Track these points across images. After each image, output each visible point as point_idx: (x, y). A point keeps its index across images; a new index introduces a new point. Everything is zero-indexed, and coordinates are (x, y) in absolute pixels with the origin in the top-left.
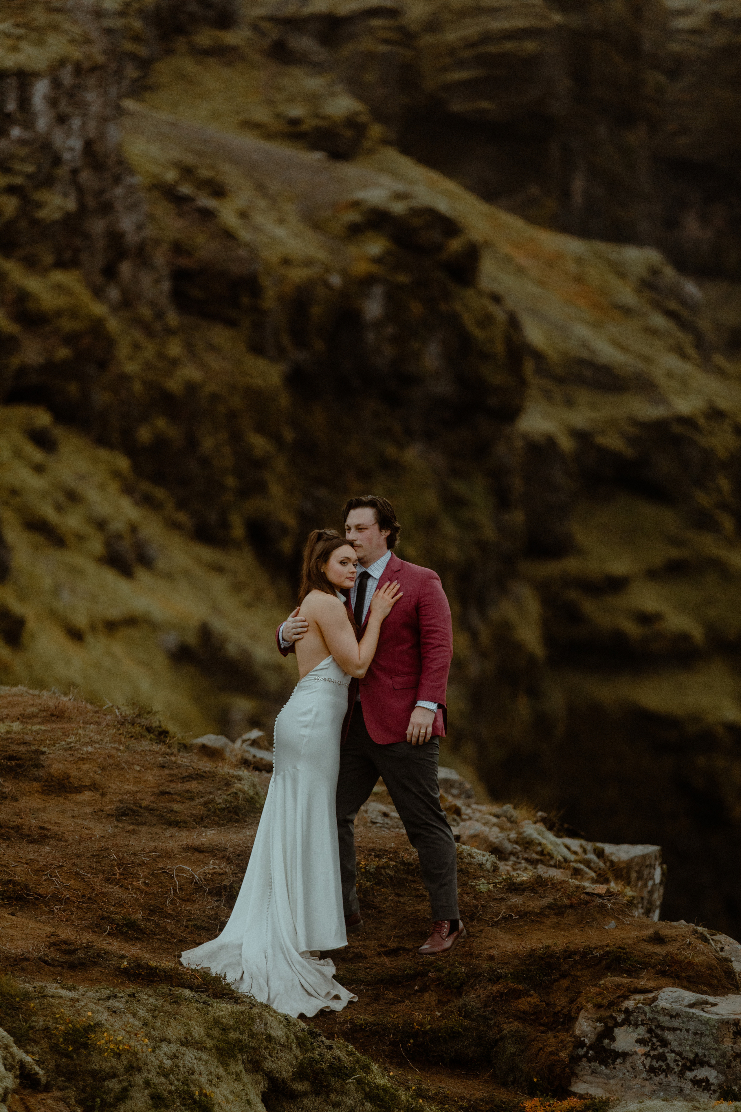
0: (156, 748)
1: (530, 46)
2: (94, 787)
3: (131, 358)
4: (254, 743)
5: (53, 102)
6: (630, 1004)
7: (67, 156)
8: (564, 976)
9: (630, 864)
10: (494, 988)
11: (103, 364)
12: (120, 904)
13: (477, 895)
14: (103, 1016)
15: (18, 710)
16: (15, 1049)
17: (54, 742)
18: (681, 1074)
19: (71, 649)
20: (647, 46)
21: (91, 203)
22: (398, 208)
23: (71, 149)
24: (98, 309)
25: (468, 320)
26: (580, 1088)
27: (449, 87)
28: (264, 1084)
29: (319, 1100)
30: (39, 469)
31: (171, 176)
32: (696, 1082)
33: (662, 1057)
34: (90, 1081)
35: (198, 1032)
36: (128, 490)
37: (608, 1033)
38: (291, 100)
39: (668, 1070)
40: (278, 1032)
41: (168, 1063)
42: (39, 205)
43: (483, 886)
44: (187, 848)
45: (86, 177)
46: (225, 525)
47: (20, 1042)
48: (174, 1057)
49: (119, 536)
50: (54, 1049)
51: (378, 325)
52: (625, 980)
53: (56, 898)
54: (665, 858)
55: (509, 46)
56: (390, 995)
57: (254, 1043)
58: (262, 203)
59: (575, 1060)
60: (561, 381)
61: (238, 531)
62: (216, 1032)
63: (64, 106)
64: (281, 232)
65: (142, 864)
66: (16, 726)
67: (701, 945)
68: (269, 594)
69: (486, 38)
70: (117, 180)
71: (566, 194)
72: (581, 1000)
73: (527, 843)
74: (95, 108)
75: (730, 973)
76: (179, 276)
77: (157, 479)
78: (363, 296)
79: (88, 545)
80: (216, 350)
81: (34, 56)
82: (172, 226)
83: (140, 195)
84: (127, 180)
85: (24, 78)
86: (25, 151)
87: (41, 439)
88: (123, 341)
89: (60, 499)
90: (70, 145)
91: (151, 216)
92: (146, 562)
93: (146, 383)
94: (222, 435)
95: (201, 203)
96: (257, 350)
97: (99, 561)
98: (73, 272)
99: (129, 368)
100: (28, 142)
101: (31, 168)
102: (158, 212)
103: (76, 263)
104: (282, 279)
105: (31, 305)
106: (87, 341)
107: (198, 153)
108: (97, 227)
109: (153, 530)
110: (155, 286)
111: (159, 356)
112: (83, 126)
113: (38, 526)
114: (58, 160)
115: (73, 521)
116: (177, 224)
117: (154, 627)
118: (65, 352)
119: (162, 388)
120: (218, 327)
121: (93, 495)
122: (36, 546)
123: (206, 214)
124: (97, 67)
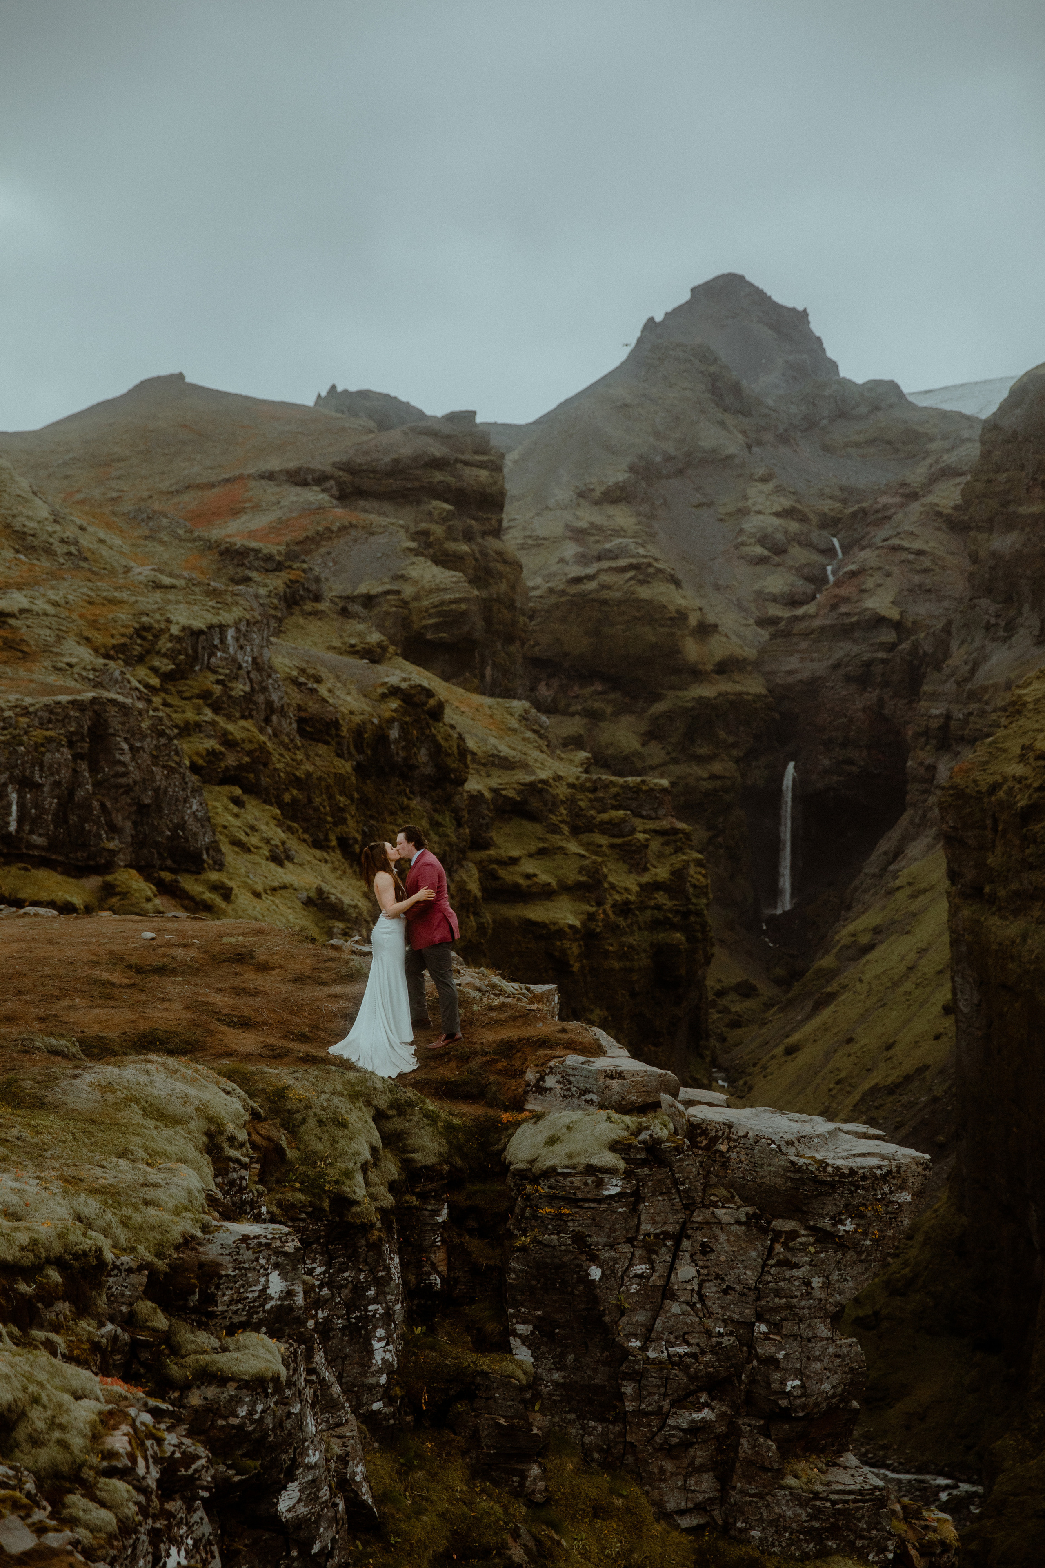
0: (311, 946)
1: (463, 606)
2: (281, 967)
3: (279, 761)
4: (357, 942)
5: (237, 639)
6: (552, 1064)
7: (244, 665)
8: (518, 1051)
9: (543, 994)
10: (484, 1059)
11: (265, 765)
12: (297, 1025)
13: (473, 1013)
14: (292, 1082)
15: (240, 931)
16: (249, 1101)
17: (261, 945)
18: (579, 1097)
19: (256, 901)
20: (518, 604)
21: (257, 687)
22: (404, 685)
23: (247, 662)
24: (263, 738)
25: (439, 738)
26: (529, 1106)
27: (425, 627)
28: (373, 1113)
29: (400, 1119)
30: (236, 816)
31: (295, 673)
32: (587, 1101)
33: (569, 1090)
34: (286, 1114)
35: (340, 1088)
36: (279, 825)
37: (542, 1079)
38: (350, 635)
39: (572, 1096)
40: (379, 1085)
41: (325, 1104)
42: (232, 689)
43: (476, 1008)
44: (329, 996)
45: (254, 675)
46: (327, 840)
47: (250, 1097)
48: (328, 1100)
49: (277, 846)
50: (268, 1099)
51: (396, 741)
52: (549, 1052)
53: (265, 1023)
54: (560, 990)
55: (453, 606)
56: (432, 1064)
57: (367, 1092)
58: (339, 685)
59: (526, 1093)
60: (484, 765)
61: (334, 843)
62: (348, 1087)
63: (242, 641)
64: (349, 699)
65: (307, 1004)
66: (240, 938)
67: (585, 1033)
68: (349, 872)
69: (442, 603)
70: (269, 676)
71: (483, 676)
72: (527, 1063)
73: (494, 986)
74: (257, 642)
75: (600, 1047)
76: (301, 721)
77: (294, 819)
78: (389, 728)
79: (262, 851)
80: (320, 756)
81: (226, 617)
82: (297, 697)
83: (281, 683)
84: (274, 676)
85: (222, 628)
86: (224, 663)
87: (237, 801)
88: (275, 753)
89: (247, 830)
90: (246, 660)
91: (286, 692)
92: (290, 858)
93: (287, 773)
94: (324, 797)
95: (310, 685)
96: (339, 755)
97: (267, 859)
98: (250, 721)
99: (278, 766)
100: (226, 659)
101: (227, 671)
102: (289, 691)
103: (251, 717)
104: (350, 721)
105: (230, 737)
106: (258, 754)
107: (307, 662)
108: (261, 699)
109: (293, 844)
110: (289, 726)
111: (293, 760)
112: (252, 650)
113: (237, 843)
114: (240, 667)
115: (254, 840)
116: (299, 696)
117: (295, 889)
118: (247, 759)
119: (294, 775)
120: (320, 745)
121: (263, 827)
122: (236, 853)
123: (313, 691)
124: (257, 622)
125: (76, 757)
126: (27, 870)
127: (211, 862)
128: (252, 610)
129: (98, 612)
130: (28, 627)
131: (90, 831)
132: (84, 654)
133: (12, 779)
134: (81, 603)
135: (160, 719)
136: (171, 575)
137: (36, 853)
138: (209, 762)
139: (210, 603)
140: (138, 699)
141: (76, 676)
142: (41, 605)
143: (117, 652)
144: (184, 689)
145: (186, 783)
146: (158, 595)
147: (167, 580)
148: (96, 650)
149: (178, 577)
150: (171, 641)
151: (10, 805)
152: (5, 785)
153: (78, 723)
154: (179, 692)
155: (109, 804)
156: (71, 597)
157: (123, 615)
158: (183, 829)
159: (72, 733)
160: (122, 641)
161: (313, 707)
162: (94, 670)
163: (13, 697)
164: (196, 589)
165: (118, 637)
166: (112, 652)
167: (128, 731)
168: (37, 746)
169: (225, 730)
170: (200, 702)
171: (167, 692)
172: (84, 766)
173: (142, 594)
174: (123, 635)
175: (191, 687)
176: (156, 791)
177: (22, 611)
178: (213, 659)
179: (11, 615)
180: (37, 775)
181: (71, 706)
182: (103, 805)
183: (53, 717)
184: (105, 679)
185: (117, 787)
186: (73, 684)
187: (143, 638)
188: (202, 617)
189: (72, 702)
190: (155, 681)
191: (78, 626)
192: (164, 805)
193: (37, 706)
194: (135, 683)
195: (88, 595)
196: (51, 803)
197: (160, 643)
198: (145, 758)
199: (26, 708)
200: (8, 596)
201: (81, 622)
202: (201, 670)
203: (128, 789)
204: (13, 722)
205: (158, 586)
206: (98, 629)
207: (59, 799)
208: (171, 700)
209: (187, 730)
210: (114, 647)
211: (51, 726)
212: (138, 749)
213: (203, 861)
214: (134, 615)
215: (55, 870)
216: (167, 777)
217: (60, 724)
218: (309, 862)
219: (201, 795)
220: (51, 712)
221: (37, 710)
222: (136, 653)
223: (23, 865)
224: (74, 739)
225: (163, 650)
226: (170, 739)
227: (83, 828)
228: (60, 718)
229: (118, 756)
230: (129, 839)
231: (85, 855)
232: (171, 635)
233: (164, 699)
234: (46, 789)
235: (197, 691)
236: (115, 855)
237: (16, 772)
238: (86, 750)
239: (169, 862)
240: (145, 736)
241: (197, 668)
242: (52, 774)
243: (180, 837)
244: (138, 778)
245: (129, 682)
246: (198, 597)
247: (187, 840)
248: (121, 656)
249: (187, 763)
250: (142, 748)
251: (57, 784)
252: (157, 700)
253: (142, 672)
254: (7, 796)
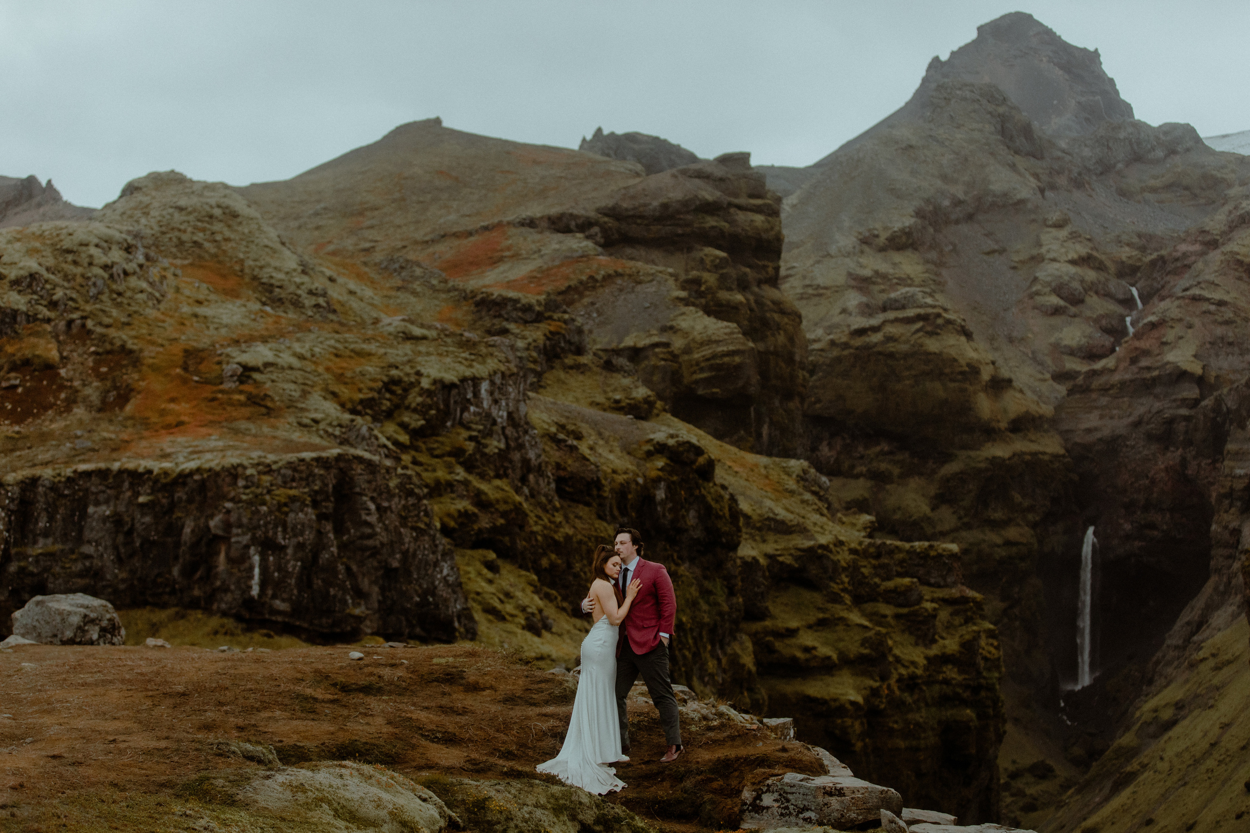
1: (737, 359)
3: (536, 523)
5: (491, 393)
7: (499, 420)
11: (521, 527)
20: (797, 358)
21: (512, 444)
22: (671, 442)
23: (502, 417)
24: (518, 498)
27: (697, 382)
30: (490, 582)
31: (553, 429)
36: (536, 591)
42: (486, 446)
45: (509, 431)
49: (533, 614)
51: (663, 502)
55: (726, 359)
58: (601, 442)
60: (758, 529)
63: (497, 395)
64: (611, 457)
69: (714, 356)
70: (526, 432)
71: (759, 435)
74: (512, 396)
76: (559, 481)
77: (552, 585)
78: (654, 488)
79: (517, 620)
80: (580, 518)
81: (480, 370)
82: (555, 455)
83: (538, 440)
84: (531, 432)
85: (476, 381)
86: (478, 418)
87: (491, 567)
88: (532, 515)
89: (502, 596)
90: (501, 415)
91: (544, 450)
92: (548, 628)
93: (545, 537)
94: (585, 562)
95: (570, 442)
96: (601, 517)
97: (523, 628)
98: (505, 480)
99: (535, 529)
100: (479, 414)
101: (481, 427)
102: (547, 448)
103: (506, 475)
104: (613, 480)
105: (483, 497)
106: (513, 515)
107: (568, 418)
108: (516, 456)
109: (550, 612)
110: (547, 486)
111: (550, 522)
112: (507, 405)
113: (491, 611)
114: (494, 423)
115: (509, 608)
116: (558, 454)
117: (553, 660)
118: (502, 521)
119: (552, 538)
120: (581, 506)
121: (519, 594)
122: (490, 621)
123: (573, 448)
124: (513, 374)
125: (321, 517)
126: (269, 636)
127: (462, 630)
128: (508, 361)
129: (345, 365)
130: (273, 381)
131: (335, 596)
132: (331, 409)
133: (254, 541)
134: (327, 356)
135: (409, 477)
136: (422, 326)
137: (280, 619)
138: (461, 525)
139: (463, 355)
140: (387, 456)
141: (321, 432)
142: (286, 358)
143: (364, 408)
144: (435, 446)
145: (436, 546)
146: (408, 348)
147: (417, 331)
148: (343, 405)
149: (429, 328)
150: (421, 395)
151: (251, 568)
152: (247, 547)
153: (323, 482)
154: (430, 451)
155: (354, 568)
156: (317, 350)
157: (371, 369)
158: (434, 595)
159: (316, 492)
160: (370, 395)
161: (572, 465)
162: (340, 426)
163: (255, 454)
164: (449, 340)
165: (365, 391)
166: (359, 408)
167: (375, 490)
168: (280, 505)
169: (478, 489)
170: (452, 460)
171: (417, 449)
172: (328, 527)
173: (391, 346)
174: (371, 389)
175: (442, 443)
176: (405, 554)
177: (267, 365)
178: (466, 415)
179: (256, 369)
180: (280, 535)
181: (315, 464)
182: (348, 569)
183: (297, 475)
184: (352, 436)
185: (364, 549)
186: (316, 440)
187: (392, 392)
188: (454, 369)
189: (318, 460)
190: (404, 438)
191: (324, 380)
192: (413, 568)
193: (280, 464)
194: (383, 440)
195: (335, 348)
196: (294, 567)
197: (410, 397)
198: (392, 519)
199: (269, 466)
200: (252, 349)
201: (327, 376)
202: (453, 426)
203: (375, 552)
204: (255, 480)
205: (409, 337)
206: (345, 383)
207: (302, 562)
208: (423, 458)
209: (438, 489)
210: (362, 401)
211: (294, 484)
212: (386, 509)
213: (455, 629)
214: (383, 368)
215: (299, 637)
216: (416, 539)
217: (304, 483)
218: (568, 632)
219: (452, 558)
220: (295, 470)
221: (281, 468)
222: (384, 408)
223: (265, 631)
224: (319, 498)
225: (413, 405)
226: (420, 498)
227: (328, 592)
228: (304, 475)
229: (364, 517)
230: (376, 605)
231: (330, 621)
232: (422, 389)
233: (414, 457)
234: (290, 551)
235: (448, 449)
236: (361, 622)
237: (259, 533)
238: (331, 511)
239: (418, 630)
240: (393, 496)
241: (449, 424)
242: (295, 536)
243: (429, 603)
244: (385, 540)
245: (377, 438)
246: (451, 349)
247: (437, 606)
248: (369, 411)
249: (438, 525)
250: (390, 508)
251: (300, 546)
252: (406, 458)
253: (391, 428)
254: (249, 558)
